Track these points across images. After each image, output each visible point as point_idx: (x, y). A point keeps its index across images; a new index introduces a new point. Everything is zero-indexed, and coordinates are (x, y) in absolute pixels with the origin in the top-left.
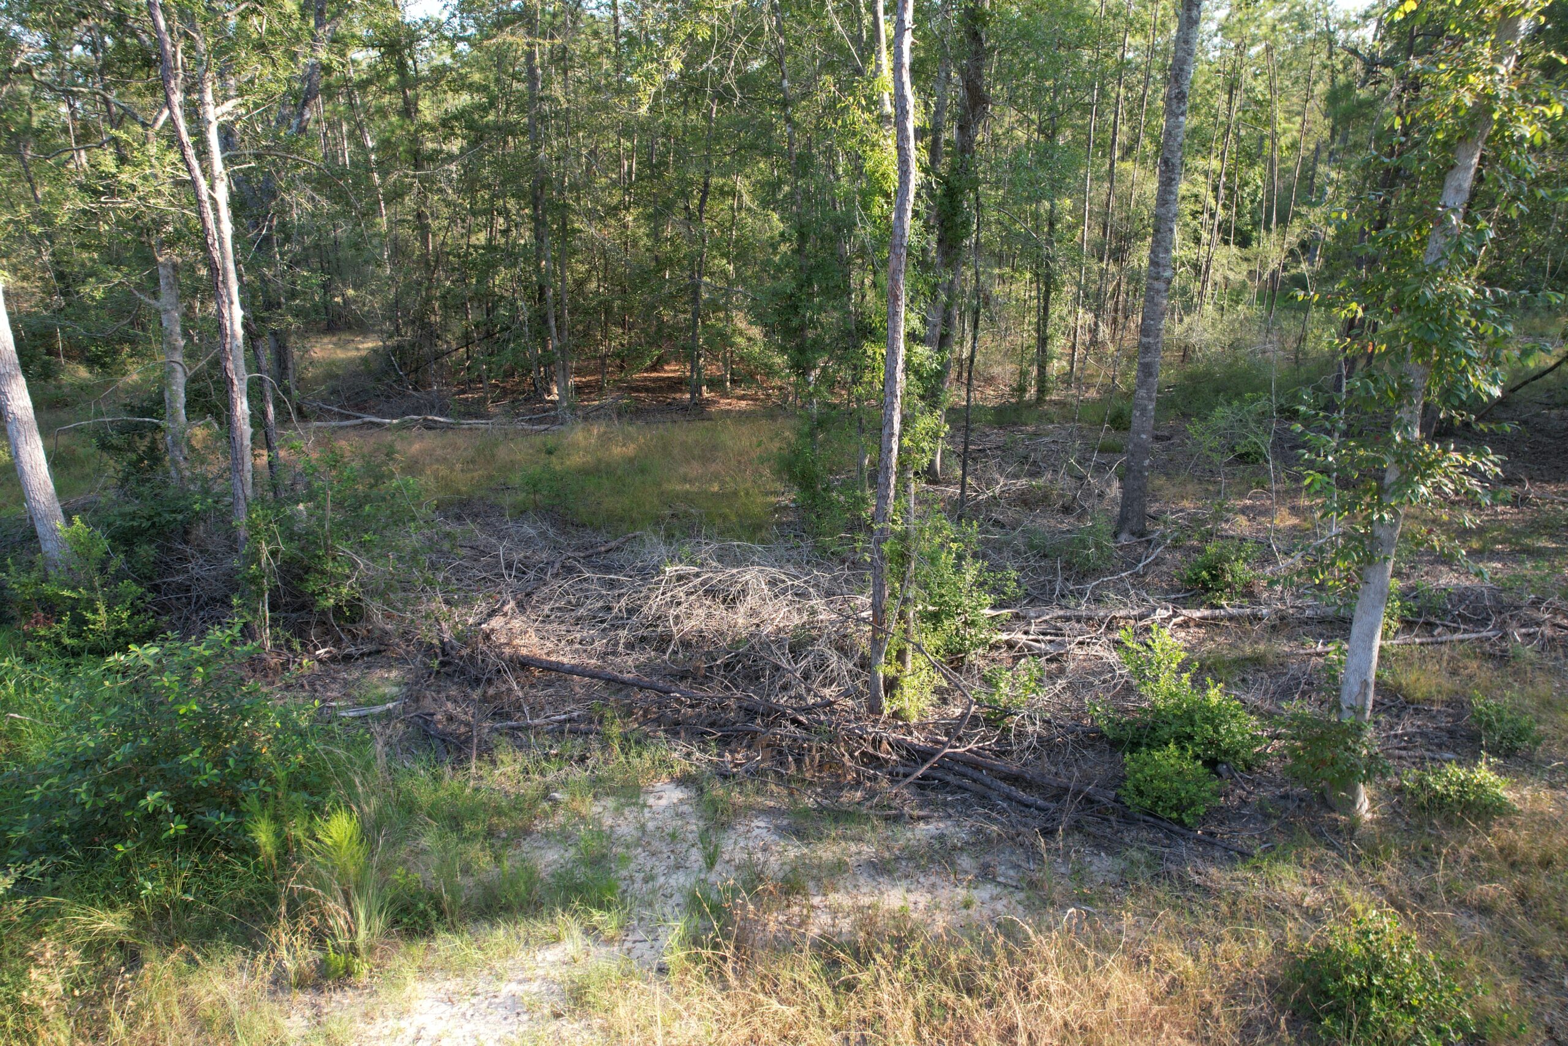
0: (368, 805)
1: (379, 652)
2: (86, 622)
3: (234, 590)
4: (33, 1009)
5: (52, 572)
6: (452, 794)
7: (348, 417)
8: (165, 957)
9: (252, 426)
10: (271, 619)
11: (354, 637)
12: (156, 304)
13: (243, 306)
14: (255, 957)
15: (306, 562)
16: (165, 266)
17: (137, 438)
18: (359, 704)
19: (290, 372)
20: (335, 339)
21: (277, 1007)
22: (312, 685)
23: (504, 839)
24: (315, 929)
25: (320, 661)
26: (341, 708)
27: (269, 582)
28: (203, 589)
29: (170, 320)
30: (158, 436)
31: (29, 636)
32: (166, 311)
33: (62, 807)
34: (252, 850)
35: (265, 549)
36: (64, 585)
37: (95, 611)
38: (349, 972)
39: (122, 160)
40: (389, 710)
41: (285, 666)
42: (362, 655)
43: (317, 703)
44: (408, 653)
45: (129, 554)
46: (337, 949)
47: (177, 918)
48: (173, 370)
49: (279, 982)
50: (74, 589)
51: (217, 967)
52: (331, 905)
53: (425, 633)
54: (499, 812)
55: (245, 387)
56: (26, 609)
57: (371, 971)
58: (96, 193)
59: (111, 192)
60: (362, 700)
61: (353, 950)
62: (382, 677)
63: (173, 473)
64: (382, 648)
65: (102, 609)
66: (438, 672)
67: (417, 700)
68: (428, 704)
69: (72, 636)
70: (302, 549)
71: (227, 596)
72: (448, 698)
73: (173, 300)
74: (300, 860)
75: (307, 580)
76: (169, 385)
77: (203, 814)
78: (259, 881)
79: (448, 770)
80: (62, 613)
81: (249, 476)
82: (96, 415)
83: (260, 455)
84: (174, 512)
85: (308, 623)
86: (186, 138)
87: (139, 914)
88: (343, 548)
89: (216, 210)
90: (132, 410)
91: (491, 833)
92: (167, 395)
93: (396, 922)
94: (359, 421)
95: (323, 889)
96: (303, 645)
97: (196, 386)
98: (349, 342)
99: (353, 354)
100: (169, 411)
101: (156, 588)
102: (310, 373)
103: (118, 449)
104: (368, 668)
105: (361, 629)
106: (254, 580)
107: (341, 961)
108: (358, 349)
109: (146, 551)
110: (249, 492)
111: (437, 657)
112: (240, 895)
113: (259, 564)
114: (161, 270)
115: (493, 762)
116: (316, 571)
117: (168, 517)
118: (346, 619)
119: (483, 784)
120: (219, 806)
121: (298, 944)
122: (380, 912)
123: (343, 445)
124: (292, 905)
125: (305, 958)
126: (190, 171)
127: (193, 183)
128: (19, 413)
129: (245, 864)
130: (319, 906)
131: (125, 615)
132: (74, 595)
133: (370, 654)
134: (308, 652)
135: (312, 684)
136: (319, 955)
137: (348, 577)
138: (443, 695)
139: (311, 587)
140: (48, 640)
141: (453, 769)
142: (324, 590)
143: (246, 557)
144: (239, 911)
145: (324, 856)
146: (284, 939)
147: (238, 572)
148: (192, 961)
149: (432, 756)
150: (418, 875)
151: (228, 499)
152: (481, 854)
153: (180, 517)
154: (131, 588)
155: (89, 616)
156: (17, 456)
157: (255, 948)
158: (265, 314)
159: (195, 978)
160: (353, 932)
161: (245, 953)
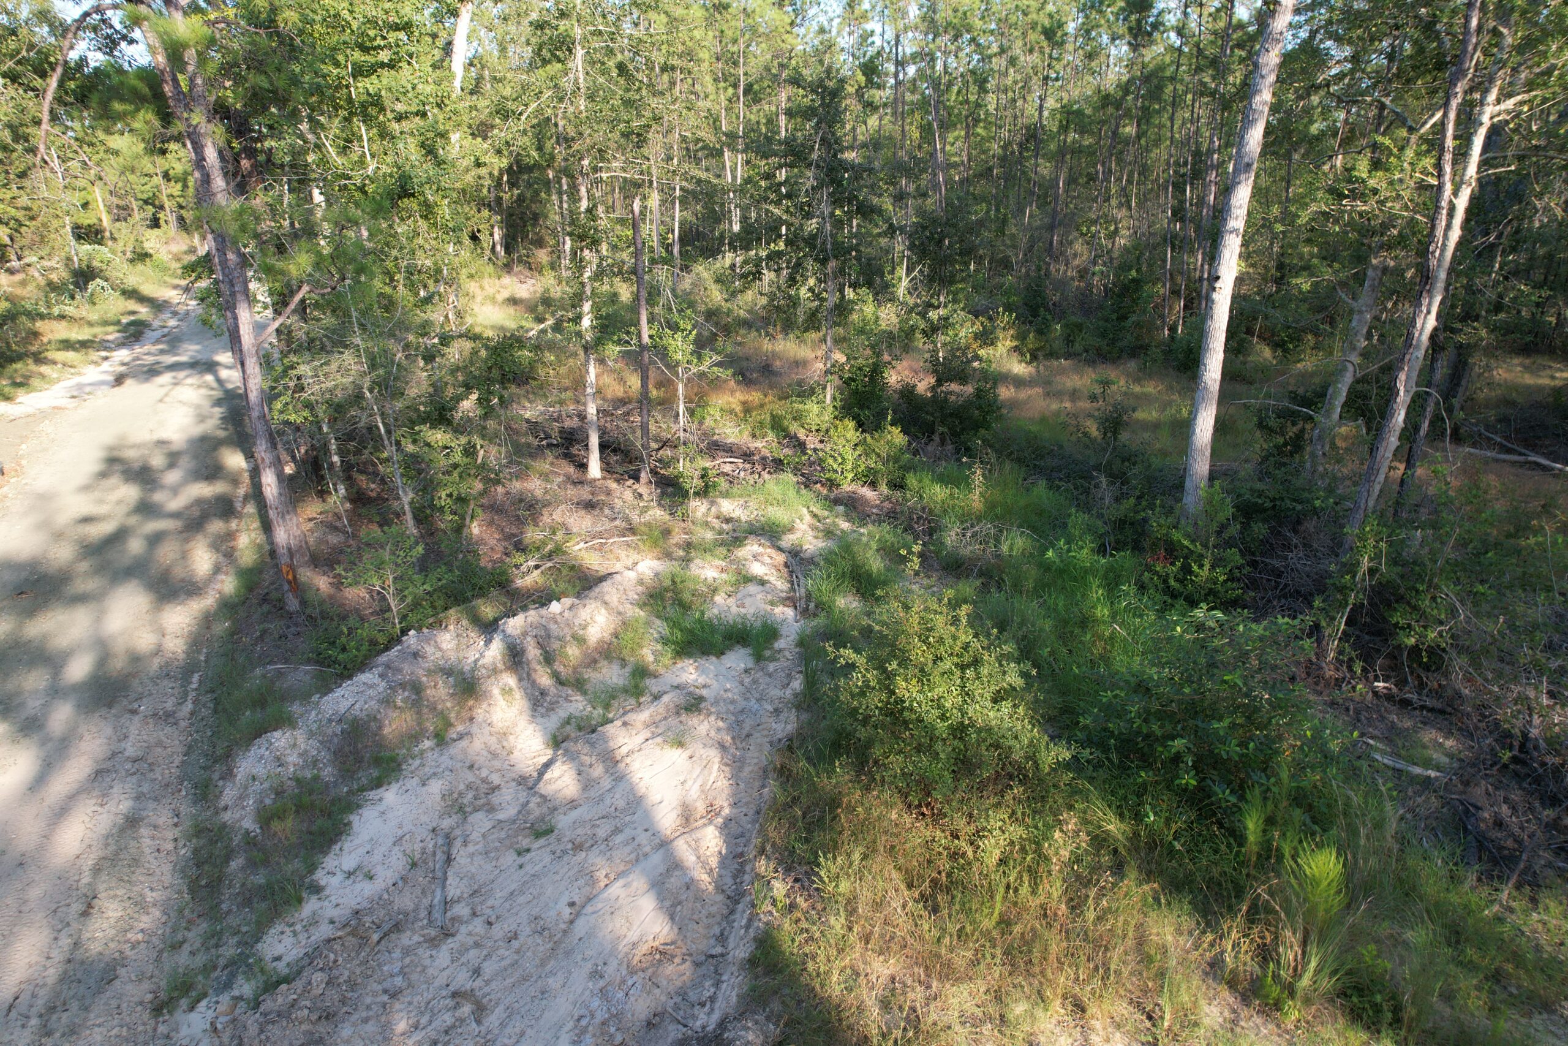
0: (1366, 861)
1: (1442, 712)
2: (1191, 572)
3: (1321, 592)
4: (1047, 859)
5: (1183, 522)
6: (1466, 907)
7: (1509, 451)
8: (1141, 884)
9: (1400, 439)
10: (1344, 632)
11: (1422, 685)
12: (1355, 304)
13: (1439, 317)
14: (1204, 932)
15: (1402, 591)
16: (1375, 268)
17: (1289, 423)
18: (1399, 756)
19: (1461, 390)
20: (1527, 361)
21: (1204, 988)
22: (1358, 715)
23: (1511, 995)
24: (1265, 945)
25: (1376, 693)
26: (1377, 749)
27: (1356, 597)
28: (1293, 579)
29: (1360, 321)
30: (1308, 426)
31: (1148, 568)
32: (1360, 312)
33: (1119, 717)
34: (1240, 838)
35: (1365, 562)
36: (1187, 536)
37: (1201, 566)
38: (1277, 1006)
39: (1376, 165)
40: (1429, 777)
41: (1338, 682)
42: (1423, 707)
43: (1356, 734)
44: (1477, 728)
45: (1246, 526)
46: (1276, 977)
47: (1160, 856)
48: (1345, 369)
49: (1215, 967)
50: (1193, 541)
51: (1172, 918)
52: (1288, 933)
53: (1507, 714)
54: (1517, 958)
55: (1408, 400)
56: (1154, 545)
57: (1299, 1021)
58: (1341, 196)
59: (1354, 195)
60: (1403, 752)
61: (1291, 992)
62: (1436, 740)
63: (1308, 465)
64: (1449, 710)
65: (1207, 567)
66: (1505, 766)
67: (1466, 784)
68: (1479, 792)
69: (1177, 580)
70: (1402, 577)
71: (1312, 595)
72: (1506, 800)
73: (1370, 302)
74: (1278, 875)
75: (1395, 610)
76: (1337, 382)
77: (1214, 782)
78: (1235, 869)
79: (1471, 878)
80: (1176, 558)
81: (1377, 488)
82: (1265, 398)
83: (1395, 468)
84: (1295, 500)
85: (1378, 651)
86: (1450, 143)
87: (1136, 834)
88: (1448, 591)
89: (1451, 214)
90: (1294, 397)
91: (1497, 977)
92: (1330, 391)
93: (1343, 994)
94: (1522, 458)
95: (1287, 914)
96: (1364, 670)
97: (1359, 387)
98: (1544, 367)
99: (1545, 381)
100: (1326, 406)
101: (1253, 564)
102: (1481, 396)
103: (1271, 430)
104: (1425, 723)
105: (1432, 682)
106: (1342, 589)
107: (1275, 991)
108: (1553, 378)
109: (1260, 529)
110: (1371, 503)
111: (1511, 748)
112: (1215, 872)
113: (1354, 577)
114: (1370, 273)
115: (1534, 901)
116: (1409, 603)
117: (1289, 504)
118: (1420, 664)
119: (1511, 918)
120: (1229, 784)
121: (1244, 948)
122: (1335, 972)
123: (1491, 481)
124: (1253, 910)
125: (1245, 964)
126: (1440, 175)
127: (1440, 188)
128: (1209, 382)
129: (1229, 846)
130: (1277, 927)
131: (1222, 578)
132: (1191, 547)
133: (1431, 710)
134: (1367, 679)
135: (1357, 712)
136: (1257, 970)
137: (1441, 623)
138: (1501, 794)
139: (1397, 618)
140: (1160, 577)
141: (1479, 880)
142: (1409, 626)
143: (1344, 565)
144: (1210, 882)
145: (1300, 885)
146: (1234, 935)
147: (1331, 577)
148: (1157, 900)
149: (1458, 851)
150: (1389, 966)
151: (1349, 504)
152: (1474, 993)
153: (1299, 507)
154: (1234, 556)
155: (1195, 568)
156: (1195, 418)
157: (1208, 924)
158: (1458, 325)
159: (1153, 915)
160: (1297, 975)
161: (1198, 923)
